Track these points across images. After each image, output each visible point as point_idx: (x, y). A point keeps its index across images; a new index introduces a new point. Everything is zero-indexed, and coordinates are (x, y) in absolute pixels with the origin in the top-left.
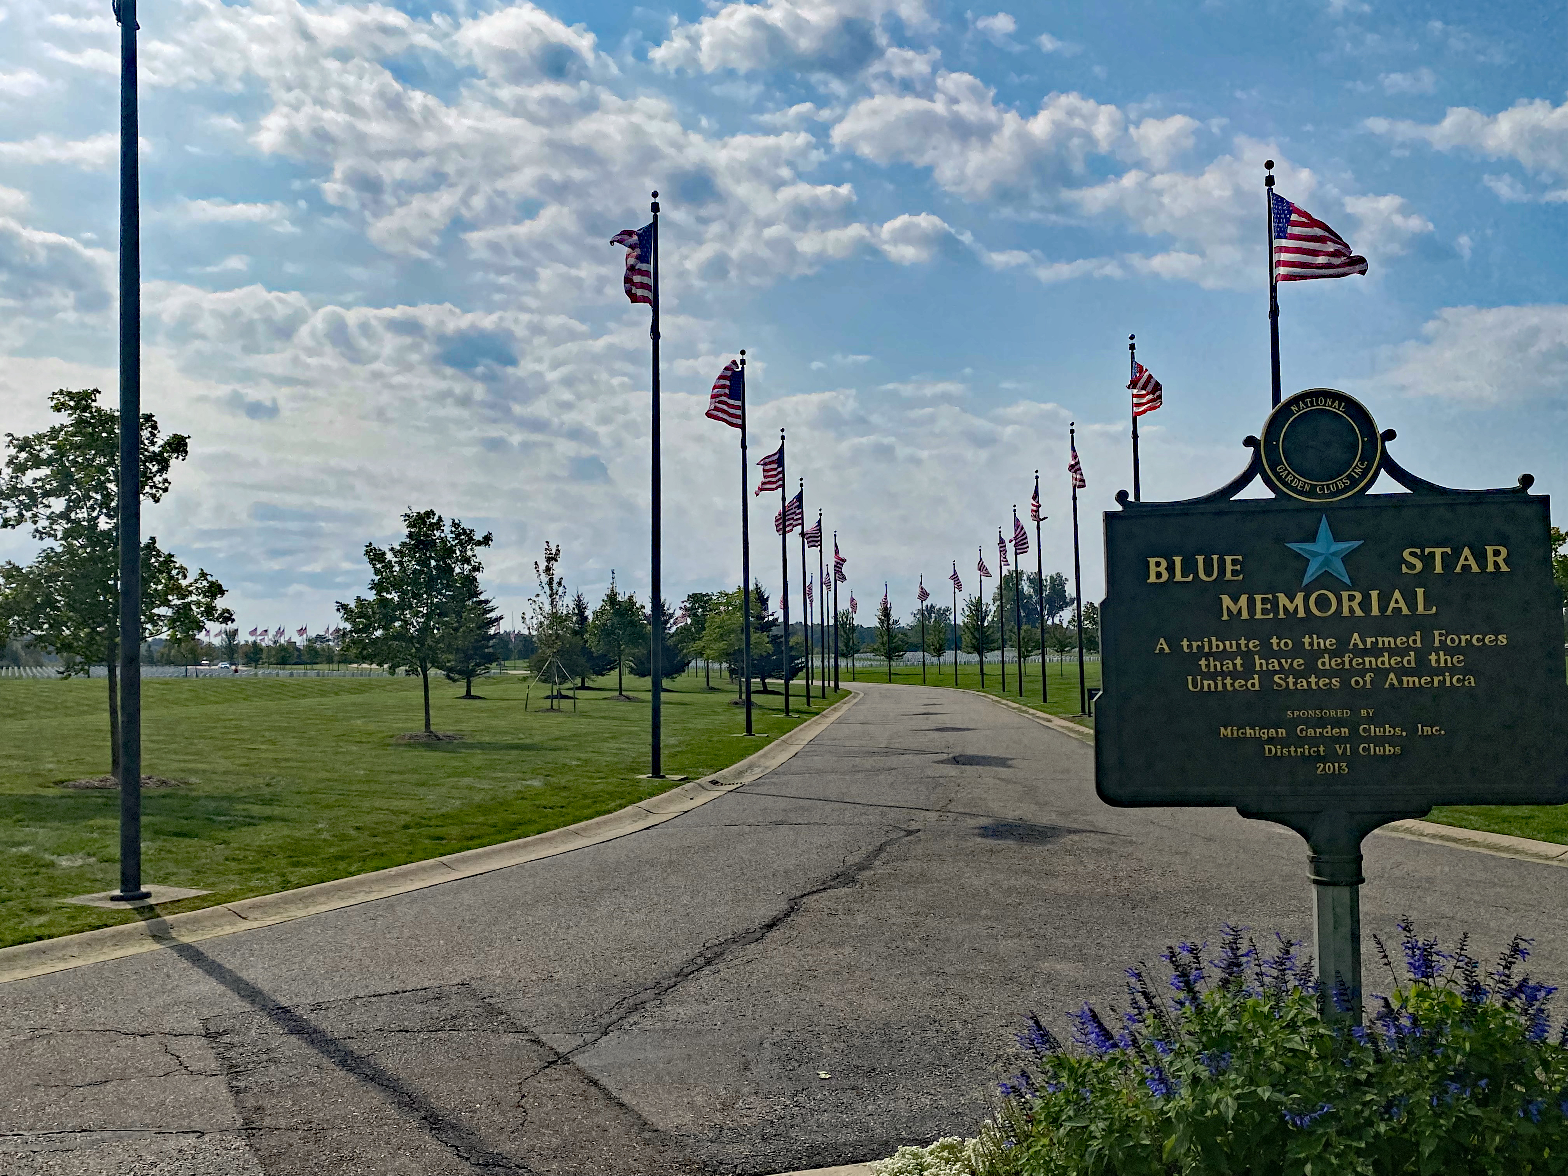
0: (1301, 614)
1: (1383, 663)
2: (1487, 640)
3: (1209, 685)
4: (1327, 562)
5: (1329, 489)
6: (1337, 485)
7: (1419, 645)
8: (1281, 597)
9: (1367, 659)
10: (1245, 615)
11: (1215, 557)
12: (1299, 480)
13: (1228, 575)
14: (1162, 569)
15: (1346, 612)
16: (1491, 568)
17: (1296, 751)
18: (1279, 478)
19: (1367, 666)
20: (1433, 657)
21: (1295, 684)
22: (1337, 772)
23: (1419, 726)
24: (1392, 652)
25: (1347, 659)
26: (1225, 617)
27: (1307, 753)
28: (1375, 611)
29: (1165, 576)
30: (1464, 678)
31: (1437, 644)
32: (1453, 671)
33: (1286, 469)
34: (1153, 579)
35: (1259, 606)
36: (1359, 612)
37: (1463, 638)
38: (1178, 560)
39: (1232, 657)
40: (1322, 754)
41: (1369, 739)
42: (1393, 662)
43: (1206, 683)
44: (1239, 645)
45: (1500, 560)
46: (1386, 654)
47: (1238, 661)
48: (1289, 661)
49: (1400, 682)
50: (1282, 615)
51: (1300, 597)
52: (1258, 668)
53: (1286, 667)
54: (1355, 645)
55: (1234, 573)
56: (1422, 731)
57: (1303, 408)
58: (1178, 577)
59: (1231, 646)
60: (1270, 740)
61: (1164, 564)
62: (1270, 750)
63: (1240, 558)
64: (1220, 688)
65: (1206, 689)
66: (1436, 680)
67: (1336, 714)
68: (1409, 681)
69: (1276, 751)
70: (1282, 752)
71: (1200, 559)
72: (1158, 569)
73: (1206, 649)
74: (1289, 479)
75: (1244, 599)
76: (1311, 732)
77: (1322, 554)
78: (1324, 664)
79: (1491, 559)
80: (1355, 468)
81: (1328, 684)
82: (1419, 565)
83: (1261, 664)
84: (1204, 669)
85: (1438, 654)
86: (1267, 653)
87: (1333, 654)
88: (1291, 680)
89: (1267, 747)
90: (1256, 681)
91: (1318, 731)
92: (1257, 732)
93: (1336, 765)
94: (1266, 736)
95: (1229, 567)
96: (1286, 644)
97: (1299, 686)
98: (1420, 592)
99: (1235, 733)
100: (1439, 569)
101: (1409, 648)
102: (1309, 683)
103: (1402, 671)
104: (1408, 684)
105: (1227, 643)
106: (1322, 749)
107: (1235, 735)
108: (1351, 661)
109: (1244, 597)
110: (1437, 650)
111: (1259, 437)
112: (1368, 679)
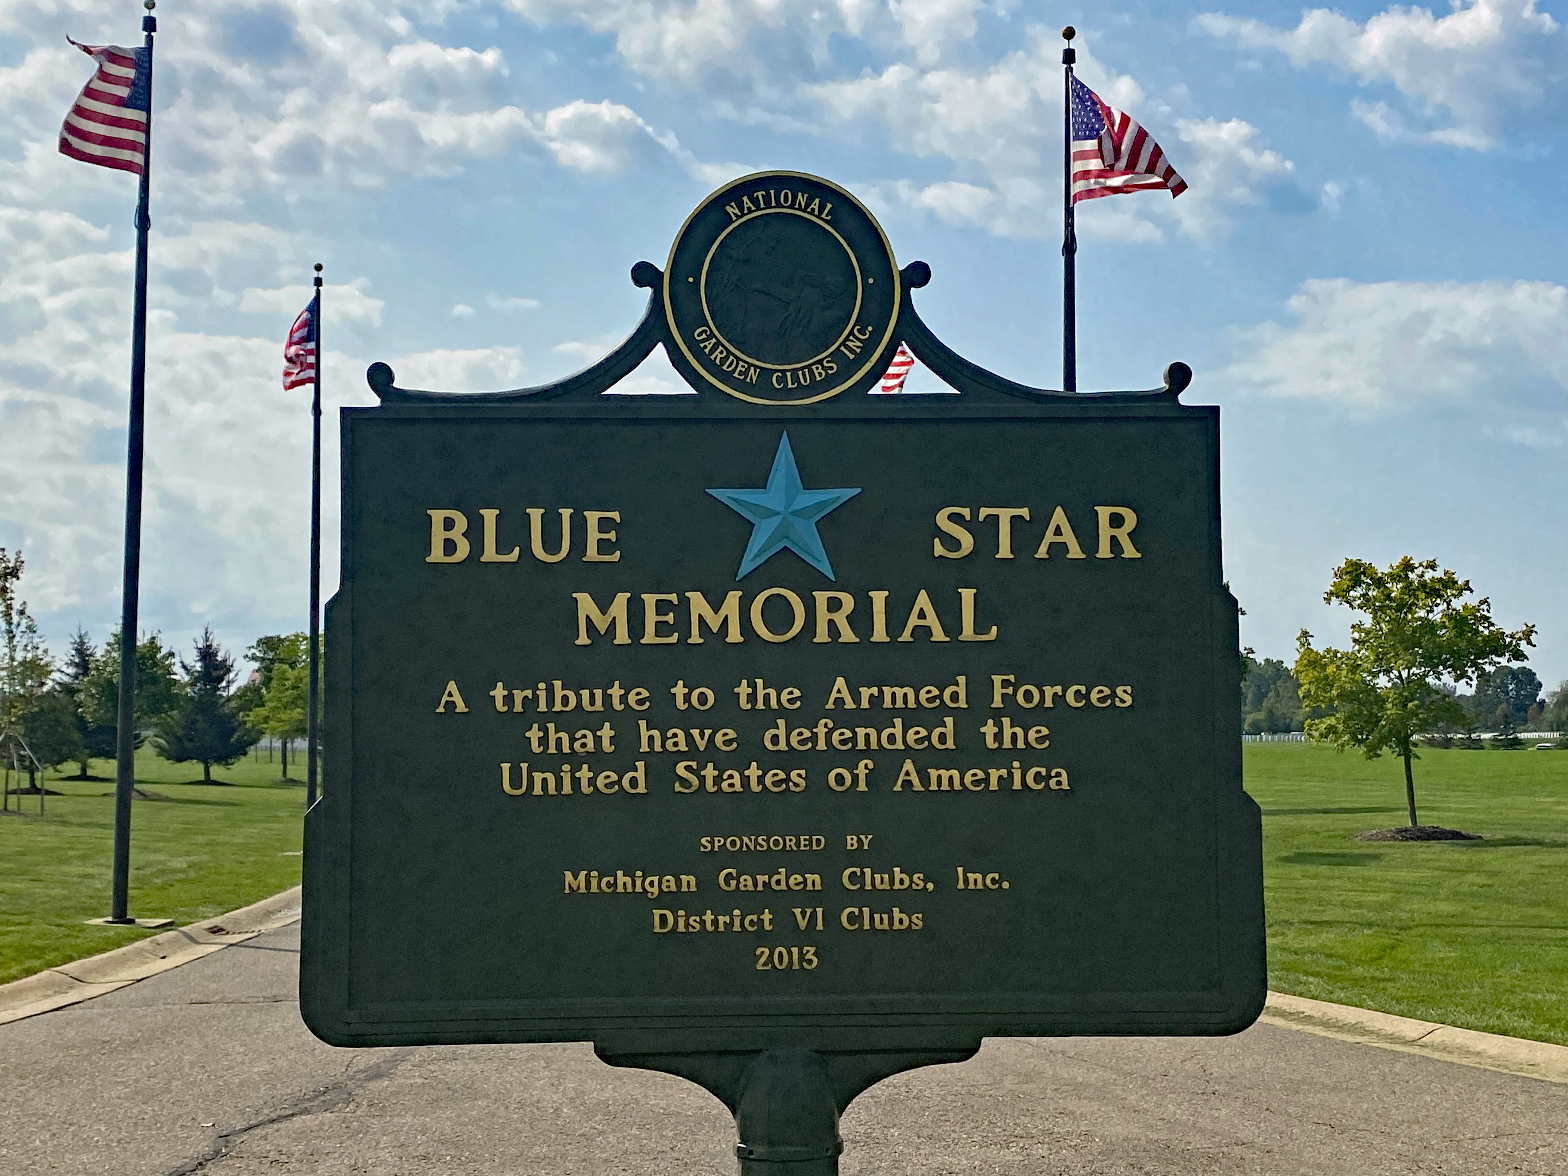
0: (734, 635)
1: (892, 738)
2: (1094, 696)
3: (545, 780)
4: (783, 532)
5: (796, 378)
6: (811, 372)
7: (963, 704)
8: (696, 599)
9: (861, 732)
10: (622, 637)
11: (566, 513)
12: (738, 359)
13: (592, 553)
14: (456, 535)
15: (822, 635)
16: (1104, 551)
17: (715, 922)
18: (699, 354)
19: (861, 745)
20: (989, 729)
21: (718, 780)
22: (796, 966)
23: (960, 870)
24: (911, 717)
25: (821, 731)
26: (583, 639)
27: (737, 927)
28: (880, 634)
29: (463, 550)
30: (1048, 772)
31: (997, 703)
32: (1029, 757)
33: (712, 335)
34: (437, 554)
35: (651, 618)
36: (848, 635)
37: (1049, 691)
38: (490, 516)
39: (594, 722)
40: (767, 927)
41: (863, 897)
42: (911, 736)
43: (538, 777)
44: (607, 699)
45: (1122, 534)
46: (898, 722)
47: (606, 732)
48: (708, 732)
49: (925, 779)
50: (695, 638)
51: (733, 599)
52: (645, 748)
53: (702, 745)
54: (840, 701)
55: (604, 546)
56: (966, 880)
57: (750, 211)
58: (490, 554)
59: (592, 702)
60: (666, 899)
61: (462, 523)
62: (663, 918)
63: (615, 515)
64: (567, 789)
65: (538, 790)
66: (994, 774)
67: (798, 844)
68: (943, 777)
69: (676, 922)
70: (687, 925)
71: (536, 514)
72: (449, 535)
73: (543, 707)
74: (718, 355)
75: (620, 603)
76: (746, 881)
77: (778, 514)
78: (775, 739)
79: (1105, 531)
80: (847, 339)
81: (782, 781)
82: (967, 542)
83: (651, 738)
84: (536, 748)
85: (999, 725)
86: (663, 715)
87: (794, 720)
88: (710, 772)
89: (657, 913)
90: (640, 775)
91: (761, 879)
92: (638, 882)
93: (795, 950)
94: (655, 890)
95: (593, 535)
96: (703, 699)
97: (725, 785)
98: (968, 595)
99: (594, 883)
100: (1005, 551)
101: (944, 710)
102: (745, 780)
103: (928, 758)
104: (939, 784)
105: (585, 693)
106: (767, 916)
107: (594, 888)
108: (829, 735)
109: (622, 598)
110: (997, 716)
111: (662, 264)
112: (861, 771)
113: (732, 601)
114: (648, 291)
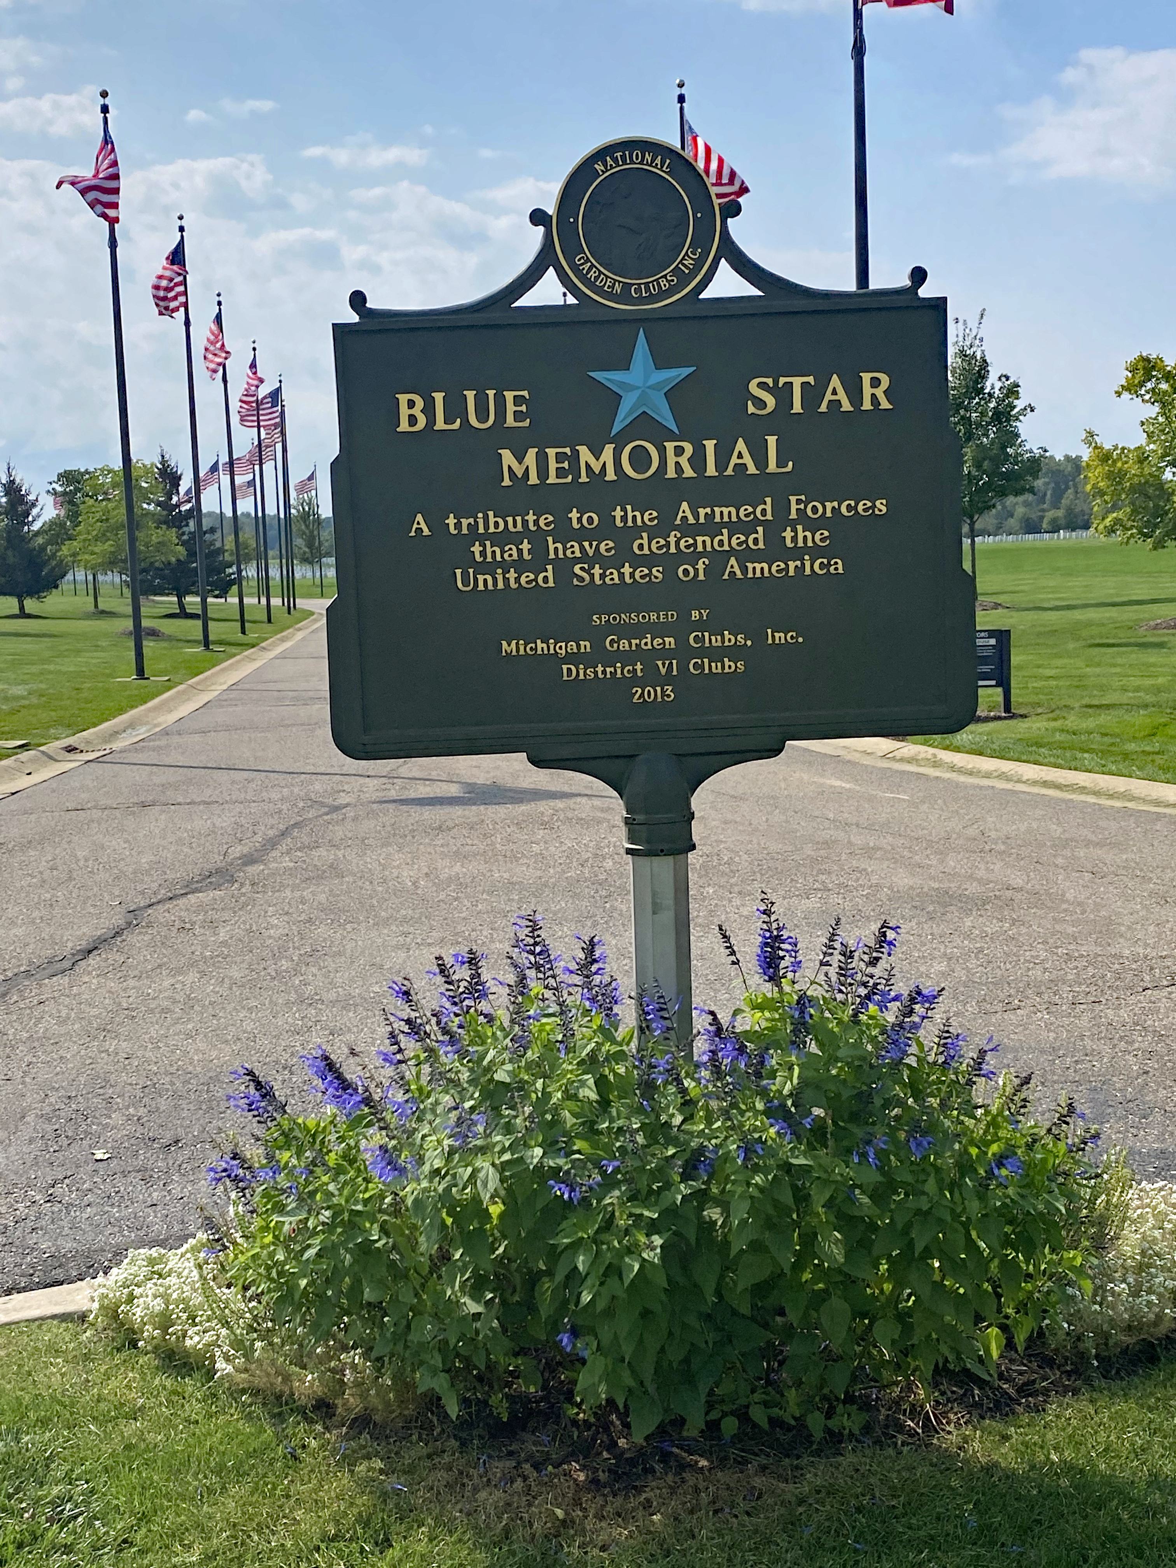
0: (611, 476)
1: (721, 543)
2: (860, 508)
3: (485, 580)
4: (643, 399)
5: (647, 289)
6: (658, 284)
7: (769, 517)
8: (583, 450)
9: (700, 539)
10: (533, 479)
11: (491, 393)
12: (607, 277)
13: (510, 421)
14: (417, 411)
15: (671, 473)
16: (867, 405)
17: (604, 672)
18: (579, 274)
19: (700, 548)
20: (788, 534)
21: (603, 576)
22: (659, 699)
23: (769, 631)
24: (734, 528)
25: (672, 540)
26: (507, 482)
27: (619, 675)
28: (711, 470)
29: (422, 422)
30: (829, 562)
31: (793, 515)
32: (816, 552)
33: (588, 260)
34: (404, 426)
35: (553, 465)
36: (689, 472)
37: (829, 505)
38: (439, 397)
39: (516, 539)
40: (639, 674)
41: (703, 652)
42: (734, 541)
43: (481, 578)
44: (525, 523)
45: (879, 392)
46: (725, 531)
47: (525, 546)
48: (595, 543)
49: (744, 569)
50: (584, 479)
51: (609, 450)
52: (552, 556)
53: (591, 552)
54: (685, 518)
55: (517, 415)
56: (773, 636)
57: (612, 167)
58: (440, 425)
59: (515, 526)
60: (570, 658)
61: (420, 403)
62: (569, 670)
63: (525, 393)
64: (501, 585)
65: (481, 587)
66: (792, 565)
67: (658, 618)
68: (757, 568)
69: (578, 672)
70: (585, 674)
71: (470, 395)
72: (411, 412)
73: (481, 530)
74: (592, 274)
75: (531, 456)
76: (624, 644)
77: (638, 388)
78: (641, 547)
79: (867, 391)
80: (683, 259)
81: (646, 575)
82: (771, 401)
83: (556, 549)
84: (478, 558)
85: (794, 530)
86: (564, 533)
87: (653, 533)
88: (597, 571)
89: (565, 667)
90: (550, 574)
91: (634, 642)
92: (552, 647)
93: (659, 689)
94: (563, 652)
95: (511, 408)
96: (590, 520)
97: (607, 579)
98: (772, 440)
99: (522, 648)
100: (797, 408)
101: (757, 522)
102: (621, 575)
103: (746, 556)
104: (754, 573)
105: (510, 520)
106: (639, 667)
107: (522, 652)
108: (677, 543)
109: (532, 453)
110: (793, 525)
111: (551, 210)
112: (700, 566)
113: (608, 451)
114: (541, 229)
